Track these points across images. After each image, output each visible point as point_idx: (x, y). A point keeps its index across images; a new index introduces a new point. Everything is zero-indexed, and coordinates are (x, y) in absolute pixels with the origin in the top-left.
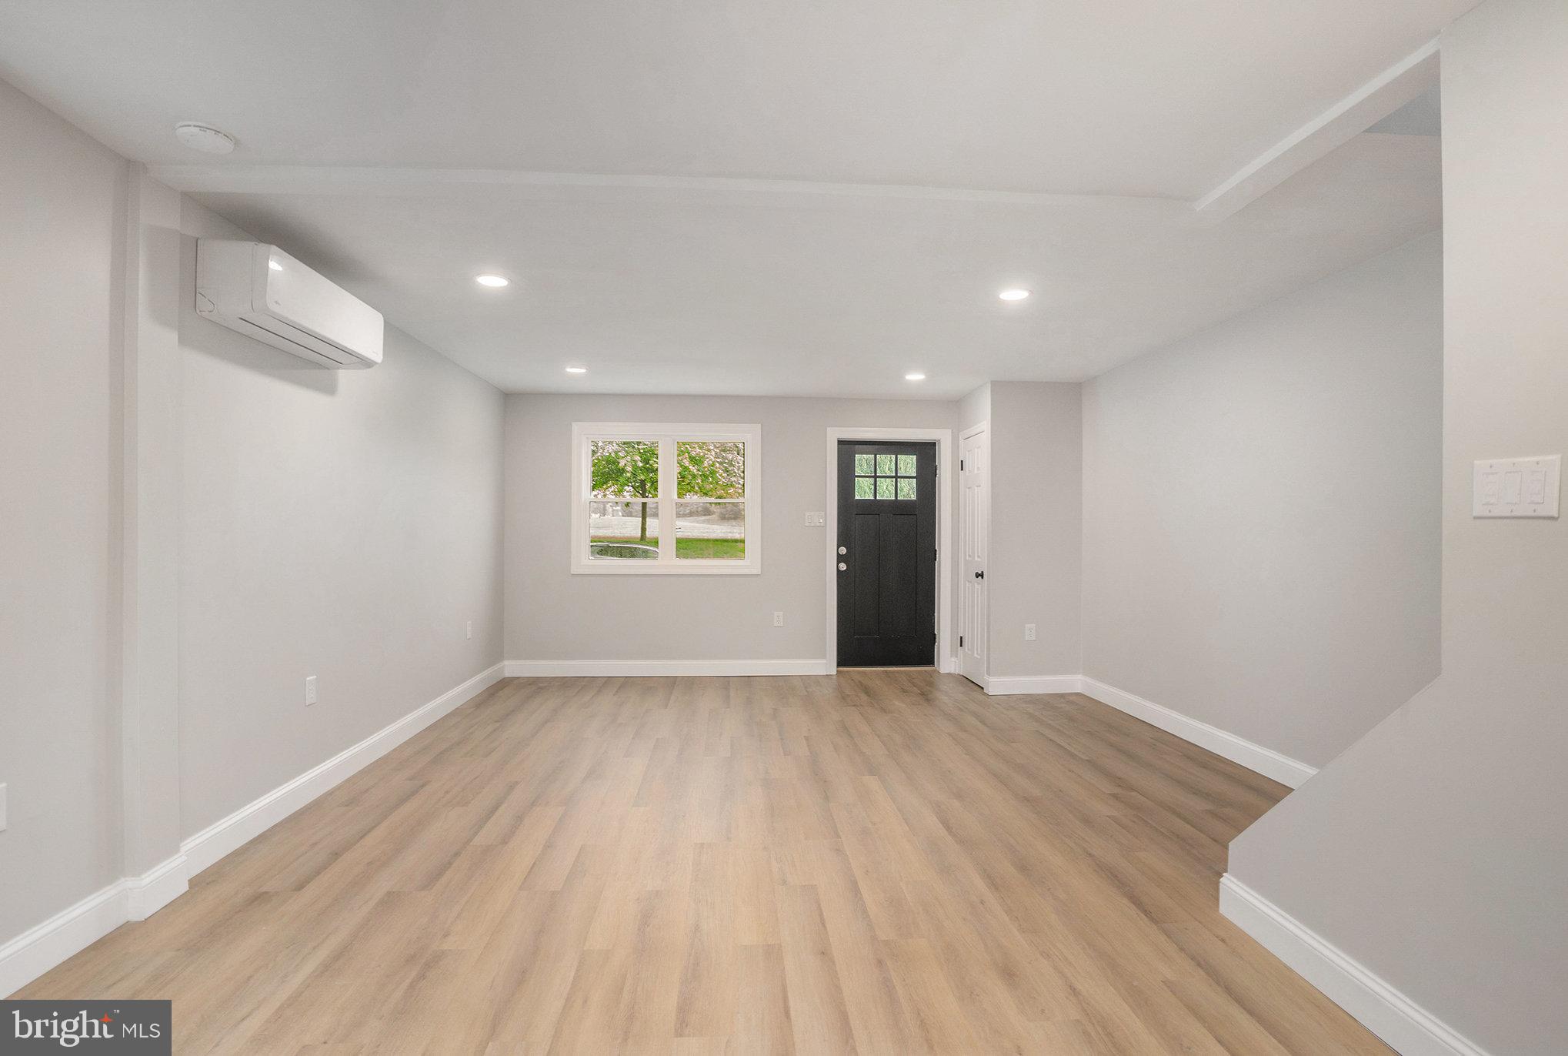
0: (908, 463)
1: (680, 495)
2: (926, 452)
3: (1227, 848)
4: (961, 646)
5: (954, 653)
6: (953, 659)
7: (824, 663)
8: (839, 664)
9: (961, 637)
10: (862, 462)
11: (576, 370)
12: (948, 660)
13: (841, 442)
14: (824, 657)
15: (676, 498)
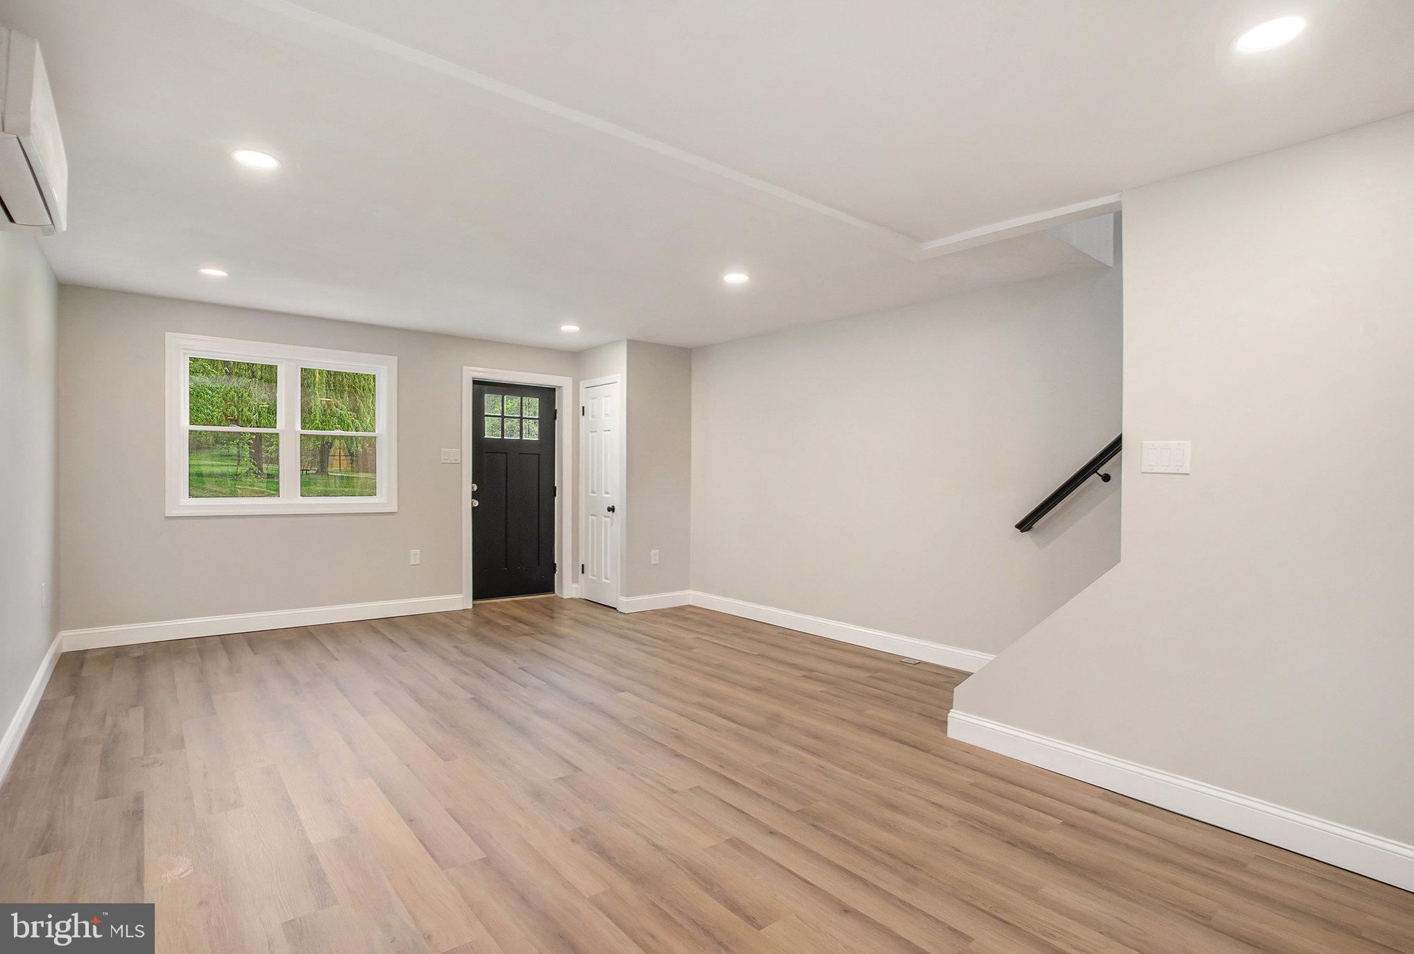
0: (533, 405)
1: (303, 428)
2: (547, 395)
3: (953, 692)
4: (583, 573)
5: (575, 580)
6: (574, 585)
7: (461, 599)
8: (475, 597)
9: (583, 565)
10: (492, 403)
11: (213, 272)
12: (568, 586)
13: (475, 382)
14: (459, 591)
15: (300, 429)
